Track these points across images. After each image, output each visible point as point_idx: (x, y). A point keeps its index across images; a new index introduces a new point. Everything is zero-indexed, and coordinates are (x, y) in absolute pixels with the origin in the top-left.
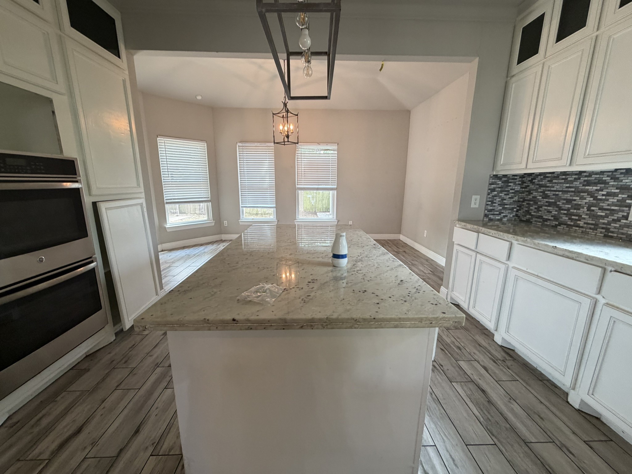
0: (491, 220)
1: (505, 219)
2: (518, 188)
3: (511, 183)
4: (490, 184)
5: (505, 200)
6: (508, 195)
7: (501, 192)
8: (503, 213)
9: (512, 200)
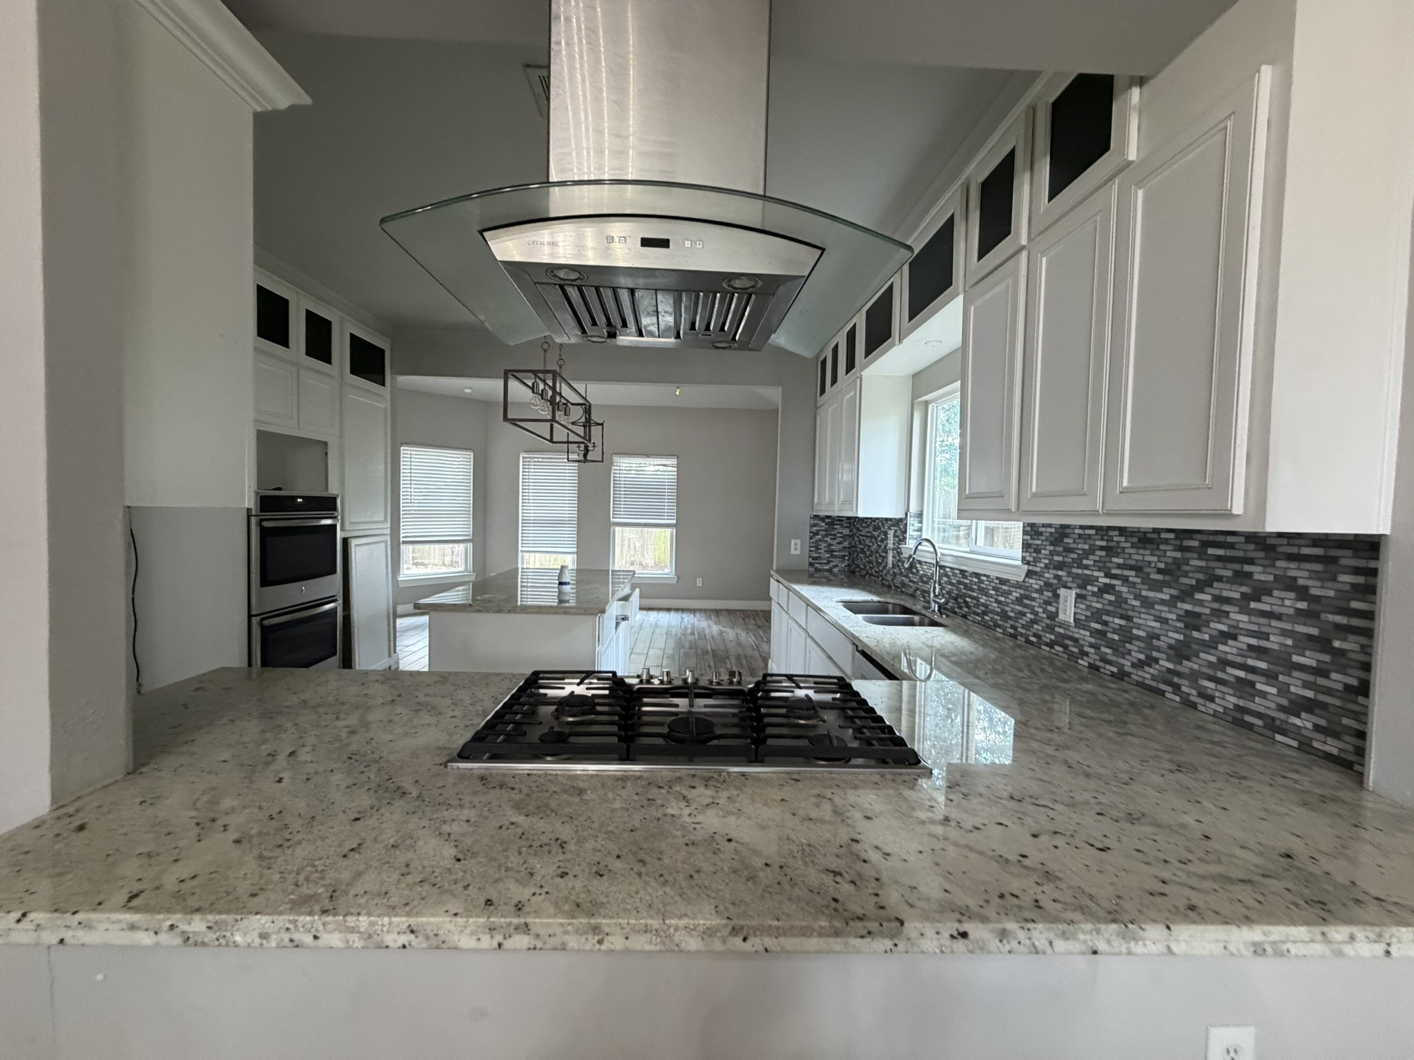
0: (817, 570)
1: (836, 570)
2: (846, 531)
3: (837, 525)
4: (812, 526)
5: (832, 545)
6: (835, 539)
7: (826, 535)
8: (832, 561)
9: (840, 547)
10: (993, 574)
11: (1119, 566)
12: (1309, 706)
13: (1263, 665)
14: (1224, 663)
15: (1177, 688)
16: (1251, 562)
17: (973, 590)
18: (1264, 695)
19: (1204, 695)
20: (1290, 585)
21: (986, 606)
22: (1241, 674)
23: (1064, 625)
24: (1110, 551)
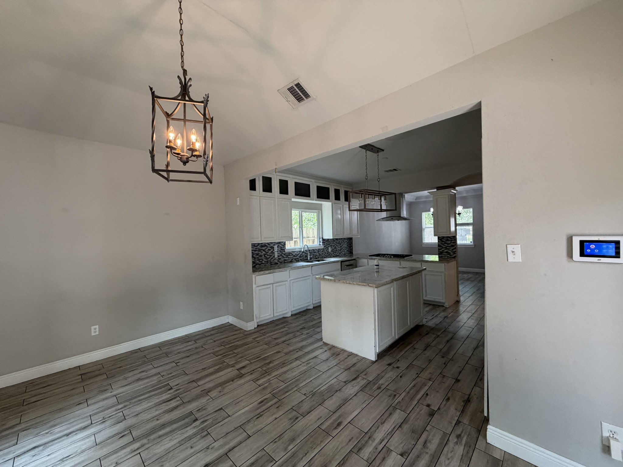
10: (317, 248)
21: (316, 255)
23: (330, 252)
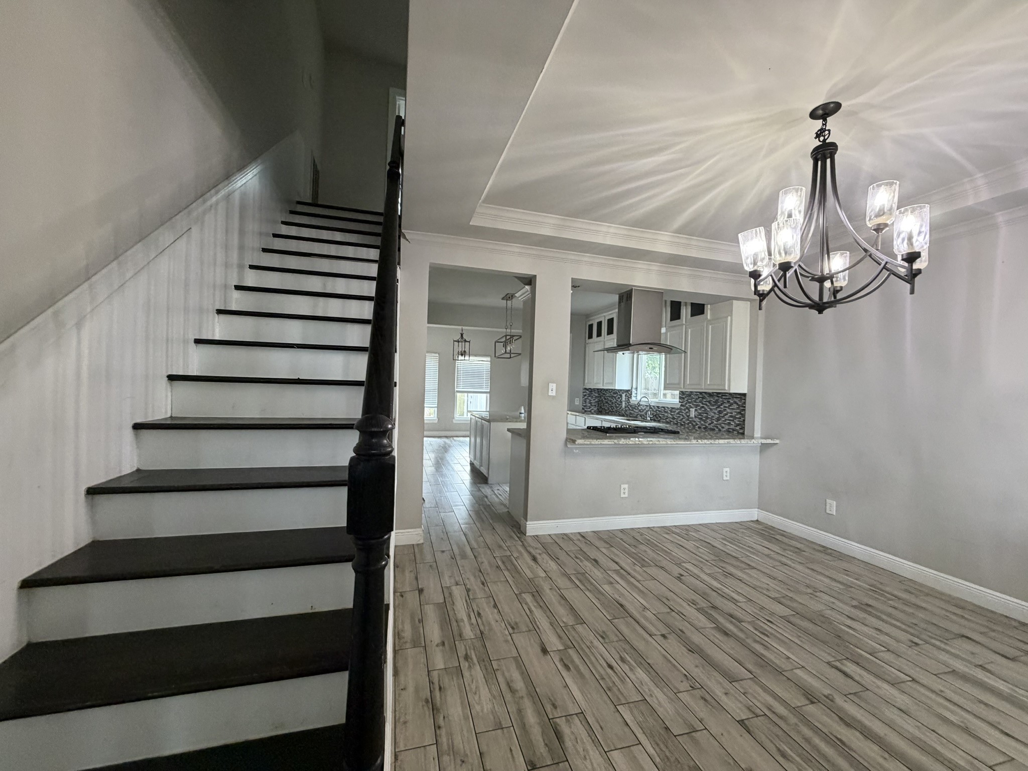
0: (586, 411)
1: (593, 411)
2: (597, 395)
3: (593, 392)
4: (584, 392)
5: (591, 401)
6: (592, 398)
7: (589, 396)
8: (591, 407)
9: (594, 401)
10: (669, 406)
11: (705, 402)
12: (738, 425)
13: (732, 419)
14: (726, 420)
15: (717, 427)
16: (730, 399)
17: (662, 412)
18: (732, 425)
19: (723, 428)
20: (735, 403)
21: (667, 416)
22: (729, 421)
23: (692, 418)
24: (703, 398)
